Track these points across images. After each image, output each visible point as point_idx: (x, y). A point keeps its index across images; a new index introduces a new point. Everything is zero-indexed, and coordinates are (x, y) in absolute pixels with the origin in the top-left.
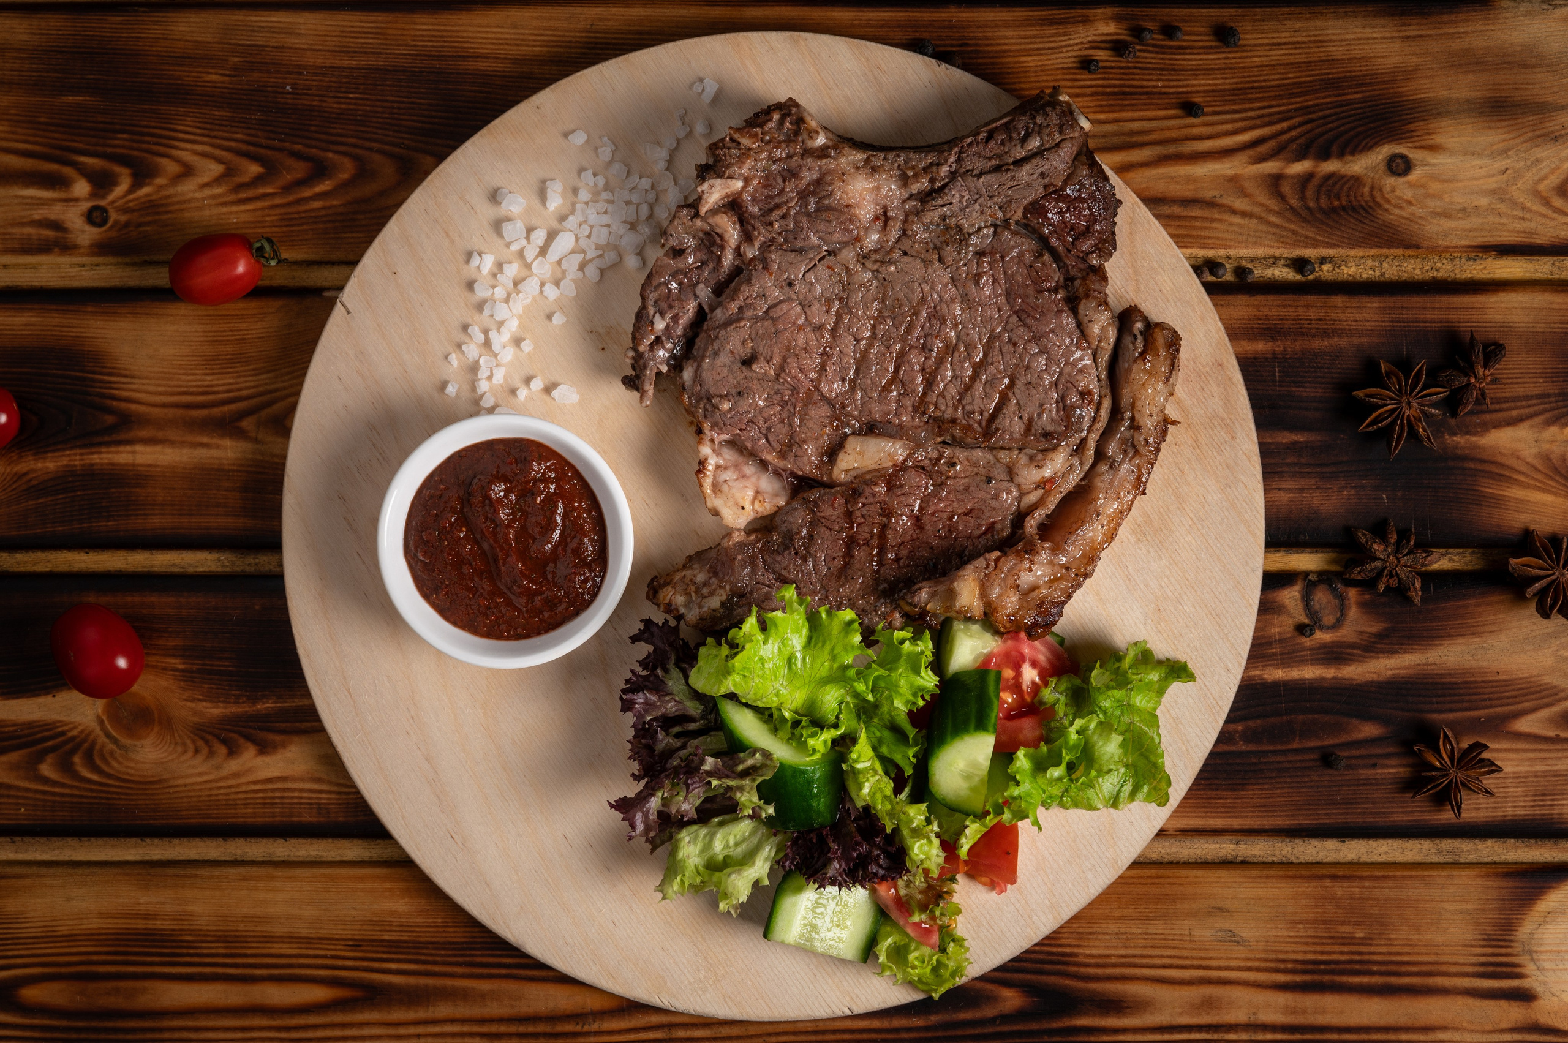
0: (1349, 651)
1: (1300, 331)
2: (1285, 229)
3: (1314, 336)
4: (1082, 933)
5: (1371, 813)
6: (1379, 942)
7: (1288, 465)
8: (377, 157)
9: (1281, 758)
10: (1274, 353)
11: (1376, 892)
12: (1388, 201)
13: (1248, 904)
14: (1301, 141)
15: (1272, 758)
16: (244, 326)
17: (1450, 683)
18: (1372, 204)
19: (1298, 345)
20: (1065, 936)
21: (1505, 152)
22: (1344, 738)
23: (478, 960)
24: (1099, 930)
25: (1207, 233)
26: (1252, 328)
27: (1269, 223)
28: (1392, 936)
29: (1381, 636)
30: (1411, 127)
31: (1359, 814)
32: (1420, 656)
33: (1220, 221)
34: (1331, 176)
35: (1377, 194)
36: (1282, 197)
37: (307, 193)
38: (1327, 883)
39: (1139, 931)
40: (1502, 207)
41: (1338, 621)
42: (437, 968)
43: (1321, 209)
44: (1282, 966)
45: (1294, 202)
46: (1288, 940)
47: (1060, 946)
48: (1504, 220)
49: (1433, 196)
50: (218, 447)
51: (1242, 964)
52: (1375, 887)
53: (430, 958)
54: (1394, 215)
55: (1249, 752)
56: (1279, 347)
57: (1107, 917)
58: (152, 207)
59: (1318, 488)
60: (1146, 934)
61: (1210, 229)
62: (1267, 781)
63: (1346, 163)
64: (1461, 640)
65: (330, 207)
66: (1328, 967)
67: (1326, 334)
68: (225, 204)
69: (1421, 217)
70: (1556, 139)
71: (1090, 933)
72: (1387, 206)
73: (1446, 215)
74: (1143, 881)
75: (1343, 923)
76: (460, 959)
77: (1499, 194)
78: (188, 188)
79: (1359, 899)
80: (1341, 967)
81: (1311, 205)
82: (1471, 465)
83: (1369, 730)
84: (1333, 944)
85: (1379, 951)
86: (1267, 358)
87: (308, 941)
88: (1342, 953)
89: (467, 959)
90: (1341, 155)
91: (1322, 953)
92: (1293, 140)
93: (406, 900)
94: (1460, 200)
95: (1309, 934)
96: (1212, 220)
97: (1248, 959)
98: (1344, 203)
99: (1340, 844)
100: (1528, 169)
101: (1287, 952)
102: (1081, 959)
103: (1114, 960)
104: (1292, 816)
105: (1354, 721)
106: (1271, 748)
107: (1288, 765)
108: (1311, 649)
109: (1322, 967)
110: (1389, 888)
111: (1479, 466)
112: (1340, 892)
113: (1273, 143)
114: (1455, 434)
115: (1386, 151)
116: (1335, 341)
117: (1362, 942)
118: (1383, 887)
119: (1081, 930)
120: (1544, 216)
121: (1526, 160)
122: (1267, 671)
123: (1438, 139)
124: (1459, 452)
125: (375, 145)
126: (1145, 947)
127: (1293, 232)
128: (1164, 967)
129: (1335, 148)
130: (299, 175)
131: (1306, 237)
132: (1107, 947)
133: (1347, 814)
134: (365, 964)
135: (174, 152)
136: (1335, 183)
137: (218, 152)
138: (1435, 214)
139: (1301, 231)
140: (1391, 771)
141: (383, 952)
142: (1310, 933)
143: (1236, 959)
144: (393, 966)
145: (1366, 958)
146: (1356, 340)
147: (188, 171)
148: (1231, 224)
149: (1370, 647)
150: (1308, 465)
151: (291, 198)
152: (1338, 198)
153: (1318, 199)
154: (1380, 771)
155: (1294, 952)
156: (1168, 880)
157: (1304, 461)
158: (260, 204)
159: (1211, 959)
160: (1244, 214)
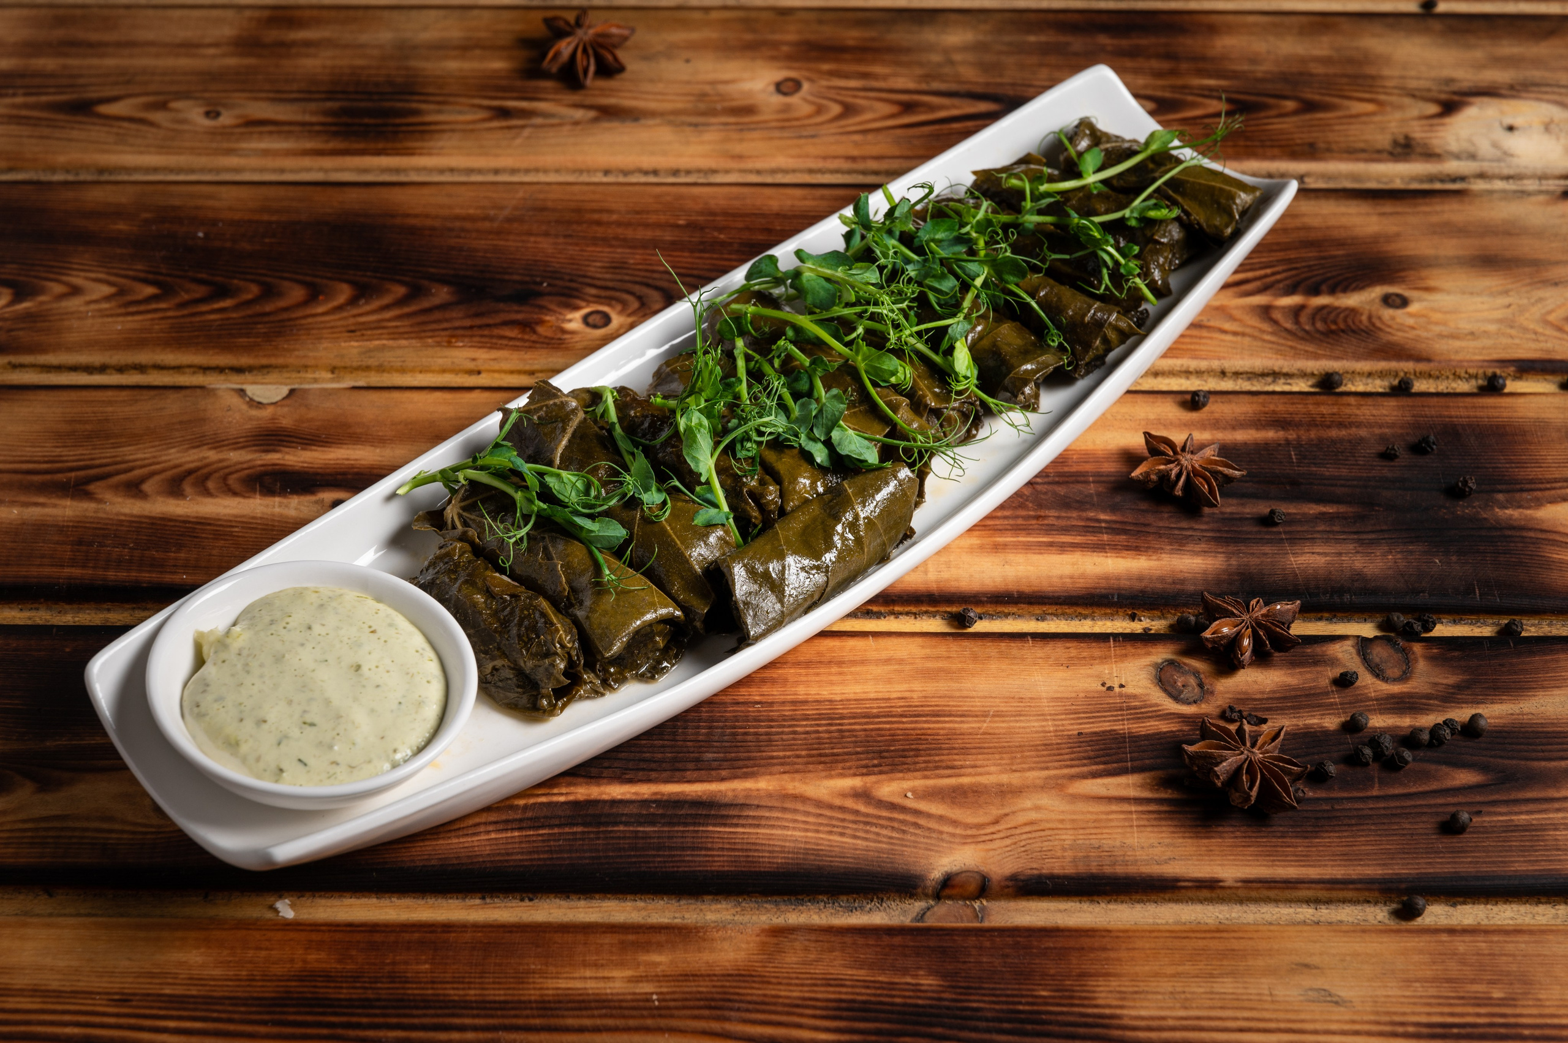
0: (1424, 701)
1: (1312, 424)
2: (1282, 345)
3: (1329, 427)
4: (1125, 993)
5: (1485, 863)
6: (1526, 1003)
7: (1318, 532)
8: (286, 284)
9: (1356, 806)
10: (1287, 440)
11: (1510, 948)
12: (1389, 327)
13: (1343, 960)
14: (1288, 282)
15: (1349, 806)
16: (110, 409)
17: (1553, 732)
18: (1372, 328)
19: (1313, 434)
20: (1103, 995)
21: (1506, 293)
22: (1434, 786)
23: (291, 1018)
24: (1146, 989)
25: (1197, 347)
26: (1259, 420)
27: (1264, 341)
28: (1541, 996)
29: (1459, 687)
30: (1402, 274)
31: (1470, 863)
32: (1512, 706)
33: (1211, 338)
34: (1322, 308)
35: (1374, 320)
36: (1275, 322)
37: (204, 308)
38: (1444, 937)
39: (1202, 990)
40: (1513, 332)
41: (1404, 672)
42: (231, 1027)
43: (1318, 331)
44: (1400, 1029)
45: (1289, 325)
46: (1403, 1000)
47: (1096, 1006)
48: (1517, 341)
49: (1437, 323)
50: (55, 506)
51: (1347, 1027)
52: (1506, 942)
53: (224, 1016)
54: (1398, 337)
55: (1318, 799)
56: (1292, 435)
57: (1156, 975)
58: (29, 317)
59: (1357, 552)
60: (1212, 993)
61: (1200, 344)
62: (1346, 828)
63: (1338, 298)
64: (1556, 692)
65: (228, 319)
66: (1463, 1031)
67: (1341, 425)
68: (112, 316)
69: (1428, 339)
70: (1556, 284)
71: (1136, 993)
72: (1388, 330)
73: (1453, 336)
74: (1199, 935)
75: (1473, 981)
76: (266, 1017)
77: (1509, 323)
78: (74, 304)
79: (1489, 955)
80: (1481, 1030)
81: (1307, 328)
82: (1532, 534)
83: (1465, 777)
84: (1464, 1005)
85: (1527, 1013)
86: (1280, 445)
87: (58, 994)
88: (1478, 1015)
89: (276, 1017)
90: (1332, 291)
91: (1452, 1015)
92: (1279, 281)
93: (202, 950)
94: (1465, 326)
95: (1430, 994)
96: (1201, 338)
97: (1353, 1022)
98: (1342, 326)
99: (1451, 910)
100: (1533, 304)
101: (1404, 1014)
102: (1126, 1022)
103: (1171, 1023)
104: (1384, 865)
105: (1444, 769)
106: (1345, 795)
107: (1370, 813)
108: (1377, 700)
109: (1455, 1031)
110: (1525, 942)
111: (1540, 535)
112: (1462, 948)
113: (1257, 284)
114: (1506, 508)
115: (1377, 292)
116: (1354, 431)
117: (1503, 1002)
118: (1518, 942)
119: (1123, 989)
120: (1560, 339)
121: (1529, 299)
122: (1327, 720)
123: (1431, 283)
124: (1515, 524)
125: (286, 275)
126: (1211, 1008)
127: (1291, 347)
128: (1241, 1030)
129: (1324, 287)
130: (197, 295)
131: (1306, 351)
132: (1162, 1008)
133: (1455, 863)
134: (132, 1021)
135: (65, 278)
136: (1329, 313)
137: (112, 279)
138: (1441, 336)
139: (1299, 346)
140: (1501, 818)
141: (160, 1008)
142: (1432, 992)
143: (1338, 1021)
144: (172, 1024)
145: (1512, 1020)
146: (1377, 431)
147: (75, 291)
148: (1223, 341)
149: (1449, 697)
150: (1344, 532)
151: (185, 312)
152: (1335, 322)
153: (1313, 324)
154: (1487, 819)
155: (1414, 1013)
156: (1233, 935)
157: (1336, 528)
158: (149, 316)
159: (1302, 1021)
160: (1235, 334)
